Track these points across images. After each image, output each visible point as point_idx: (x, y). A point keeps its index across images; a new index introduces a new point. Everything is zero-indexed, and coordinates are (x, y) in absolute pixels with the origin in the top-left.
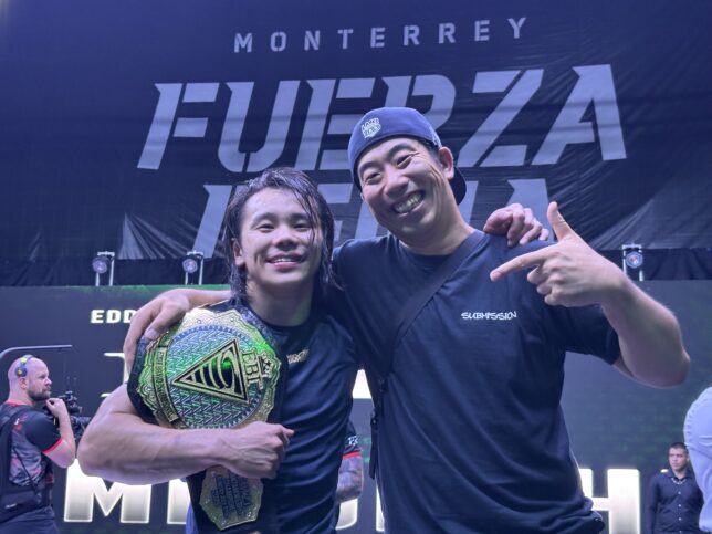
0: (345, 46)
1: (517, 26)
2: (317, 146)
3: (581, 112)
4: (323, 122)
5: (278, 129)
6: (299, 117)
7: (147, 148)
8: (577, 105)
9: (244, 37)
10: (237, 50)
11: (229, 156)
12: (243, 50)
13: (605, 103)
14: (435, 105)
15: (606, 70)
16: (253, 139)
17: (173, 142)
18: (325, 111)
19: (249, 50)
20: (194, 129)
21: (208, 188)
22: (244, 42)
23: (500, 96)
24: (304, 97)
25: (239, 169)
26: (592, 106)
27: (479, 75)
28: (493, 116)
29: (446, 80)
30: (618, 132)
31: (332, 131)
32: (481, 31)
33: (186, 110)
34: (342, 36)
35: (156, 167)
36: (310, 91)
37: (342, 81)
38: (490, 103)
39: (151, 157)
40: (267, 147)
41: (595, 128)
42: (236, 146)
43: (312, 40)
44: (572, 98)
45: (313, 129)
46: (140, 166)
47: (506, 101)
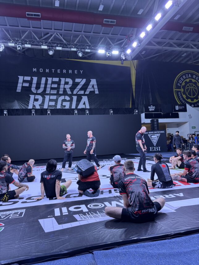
0: (53, 72)
1: (81, 72)
2: (50, 89)
3: (92, 86)
4: (51, 85)
5: (42, 86)
6: (46, 84)
7: (18, 88)
8: (91, 85)
9: (35, 69)
10: (33, 71)
11: (33, 90)
12: (35, 71)
13: (95, 85)
14: (69, 83)
15: (95, 80)
16: (38, 87)
17: (22, 87)
18: (51, 83)
19: (36, 71)
20: (27, 85)
21: (30, 95)
22: (35, 70)
23: (80, 83)
24: (47, 80)
25: (35, 92)
26: (93, 85)
27: (76, 79)
28: (78, 86)
29: (71, 80)
30: (97, 89)
31: (52, 87)
32: (76, 72)
33: (24, 81)
34: (52, 70)
35: (20, 91)
36: (48, 79)
37: (53, 78)
38: (78, 84)
39: (19, 89)
40: (41, 89)
41: (94, 89)
42: (35, 88)
43: (47, 71)
44: (90, 84)
45: (49, 86)
46: (17, 91)
47: (80, 84)
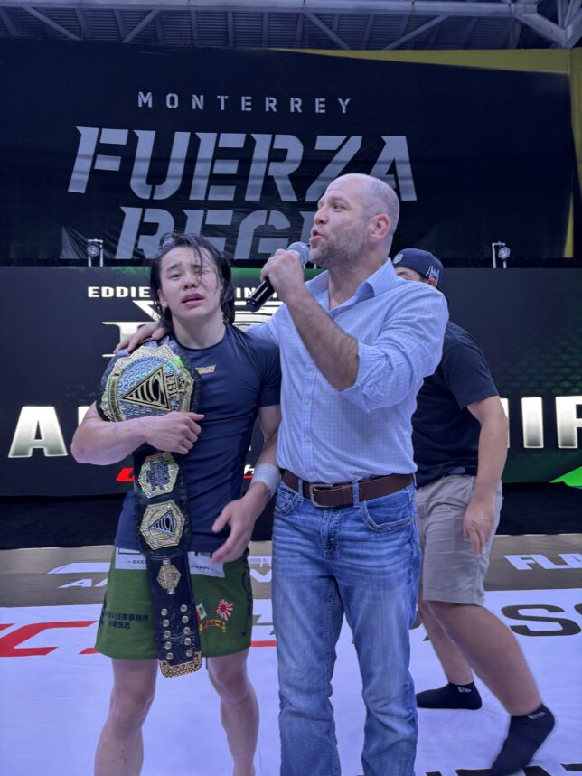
0: (223, 108)
1: (344, 104)
2: (205, 182)
3: (386, 168)
4: (209, 165)
5: (176, 168)
6: (191, 160)
7: (74, 176)
8: (384, 162)
9: (145, 95)
10: (140, 105)
11: (138, 185)
12: (145, 105)
13: (403, 162)
14: (289, 157)
15: (403, 139)
16: (157, 175)
17: (95, 174)
18: (211, 156)
19: (150, 105)
20: (111, 164)
21: (124, 209)
22: (145, 99)
23: (335, 152)
24: (194, 145)
25: (147, 196)
26: (393, 164)
27: (319, 137)
28: (329, 167)
29: (297, 140)
30: (411, 183)
31: (216, 171)
32: (319, 105)
33: (102, 149)
34: (220, 100)
35: (83, 191)
36: (198, 141)
37: (222, 135)
38: (330, 155)
39: (78, 182)
40: (169, 182)
41: (396, 179)
42: (144, 181)
43: (198, 102)
44: (381, 158)
45: (202, 169)
46: (70, 190)
47: (337, 158)
